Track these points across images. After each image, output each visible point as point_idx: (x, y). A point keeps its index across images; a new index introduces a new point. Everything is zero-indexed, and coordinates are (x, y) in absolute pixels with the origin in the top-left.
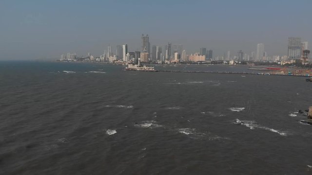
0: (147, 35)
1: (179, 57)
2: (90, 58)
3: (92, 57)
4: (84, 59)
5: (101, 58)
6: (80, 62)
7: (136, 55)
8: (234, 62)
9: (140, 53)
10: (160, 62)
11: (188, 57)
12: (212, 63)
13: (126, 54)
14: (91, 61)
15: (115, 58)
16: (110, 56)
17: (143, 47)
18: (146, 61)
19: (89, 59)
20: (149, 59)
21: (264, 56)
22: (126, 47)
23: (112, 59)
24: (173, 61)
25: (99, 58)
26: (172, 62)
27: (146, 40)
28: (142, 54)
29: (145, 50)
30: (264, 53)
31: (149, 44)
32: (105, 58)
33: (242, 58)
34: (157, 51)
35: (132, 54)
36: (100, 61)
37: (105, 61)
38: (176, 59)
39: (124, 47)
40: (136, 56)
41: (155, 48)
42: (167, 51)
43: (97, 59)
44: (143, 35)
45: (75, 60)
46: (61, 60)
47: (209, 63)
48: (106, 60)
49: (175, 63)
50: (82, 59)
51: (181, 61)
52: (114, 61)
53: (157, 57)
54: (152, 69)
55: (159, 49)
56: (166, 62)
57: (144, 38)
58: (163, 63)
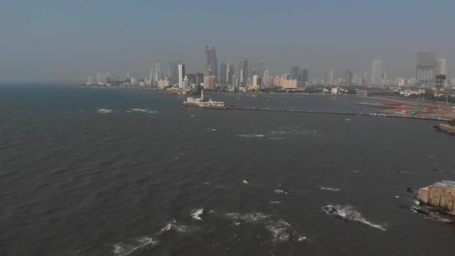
0: (213, 48)
1: (259, 81)
2: (130, 81)
3: (133, 81)
4: (122, 82)
5: (146, 82)
6: (115, 87)
7: (197, 79)
8: (339, 90)
9: (203, 75)
10: (232, 89)
11: (272, 79)
12: (306, 91)
13: (183, 77)
14: (132, 86)
15: (166, 83)
16: (159, 80)
17: (208, 65)
18: (212, 88)
19: (128, 83)
20: (216, 85)
21: (382, 78)
22: (183, 67)
23: (163, 84)
24: (251, 88)
25: (143, 81)
26: (248, 89)
27: (211, 55)
28: (206, 78)
29: (210, 70)
30: (383, 74)
31: (216, 60)
32: (152, 82)
33: (351, 81)
34: (228, 71)
36: (146, 86)
37: (153, 87)
38: (255, 85)
39: (180, 67)
40: (197, 81)
41: (225, 67)
42: (242, 71)
43: (142, 84)
44: (207, 47)
45: (108, 85)
46: (88, 83)
47: (302, 91)
48: (154, 85)
49: (254, 90)
50: (118, 83)
51: (262, 88)
53: (227, 80)
54: (220, 104)
55: (230, 68)
56: (241, 88)
57: (209, 52)
58: (236, 90)
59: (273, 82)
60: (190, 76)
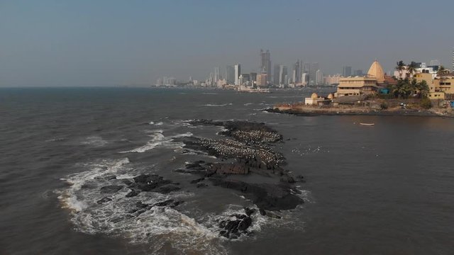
0: (268, 51)
1: (308, 78)
3: (195, 82)
4: (186, 84)
5: (207, 83)
6: (181, 88)
7: (251, 78)
9: (256, 74)
10: (282, 86)
13: (239, 76)
14: (195, 86)
15: (224, 82)
16: (217, 80)
17: (262, 67)
18: (264, 85)
20: (268, 82)
22: (239, 67)
24: (300, 84)
25: (205, 83)
26: (297, 85)
27: (266, 58)
28: (259, 76)
29: (263, 71)
31: (270, 63)
32: (212, 83)
34: (281, 72)
37: (212, 86)
38: (304, 82)
39: (236, 67)
41: (279, 68)
42: (295, 71)
43: (202, 84)
44: (262, 51)
46: (157, 85)
48: (214, 85)
50: (183, 85)
51: (310, 84)
52: (223, 86)
55: (284, 69)
57: (263, 55)
58: (286, 86)
59: (325, 82)
60: (245, 76)
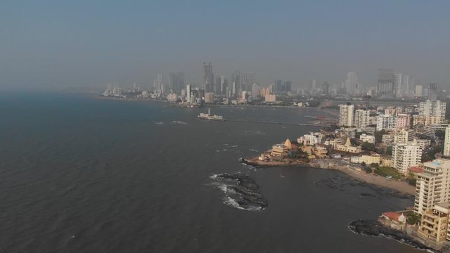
3: (144, 93)
8: (304, 104)
10: (226, 102)
11: (260, 91)
15: (175, 96)
19: (141, 96)
21: (356, 88)
23: (172, 97)
25: (153, 93)
26: (239, 102)
27: (208, 70)
28: (207, 95)
31: (212, 75)
33: (327, 91)
35: (195, 92)
36: (156, 98)
40: (200, 95)
42: (234, 84)
47: (278, 104)
49: (243, 103)
51: (249, 101)
53: (222, 90)
54: (220, 118)
55: (225, 81)
56: (233, 102)
57: (206, 67)
58: (230, 103)
